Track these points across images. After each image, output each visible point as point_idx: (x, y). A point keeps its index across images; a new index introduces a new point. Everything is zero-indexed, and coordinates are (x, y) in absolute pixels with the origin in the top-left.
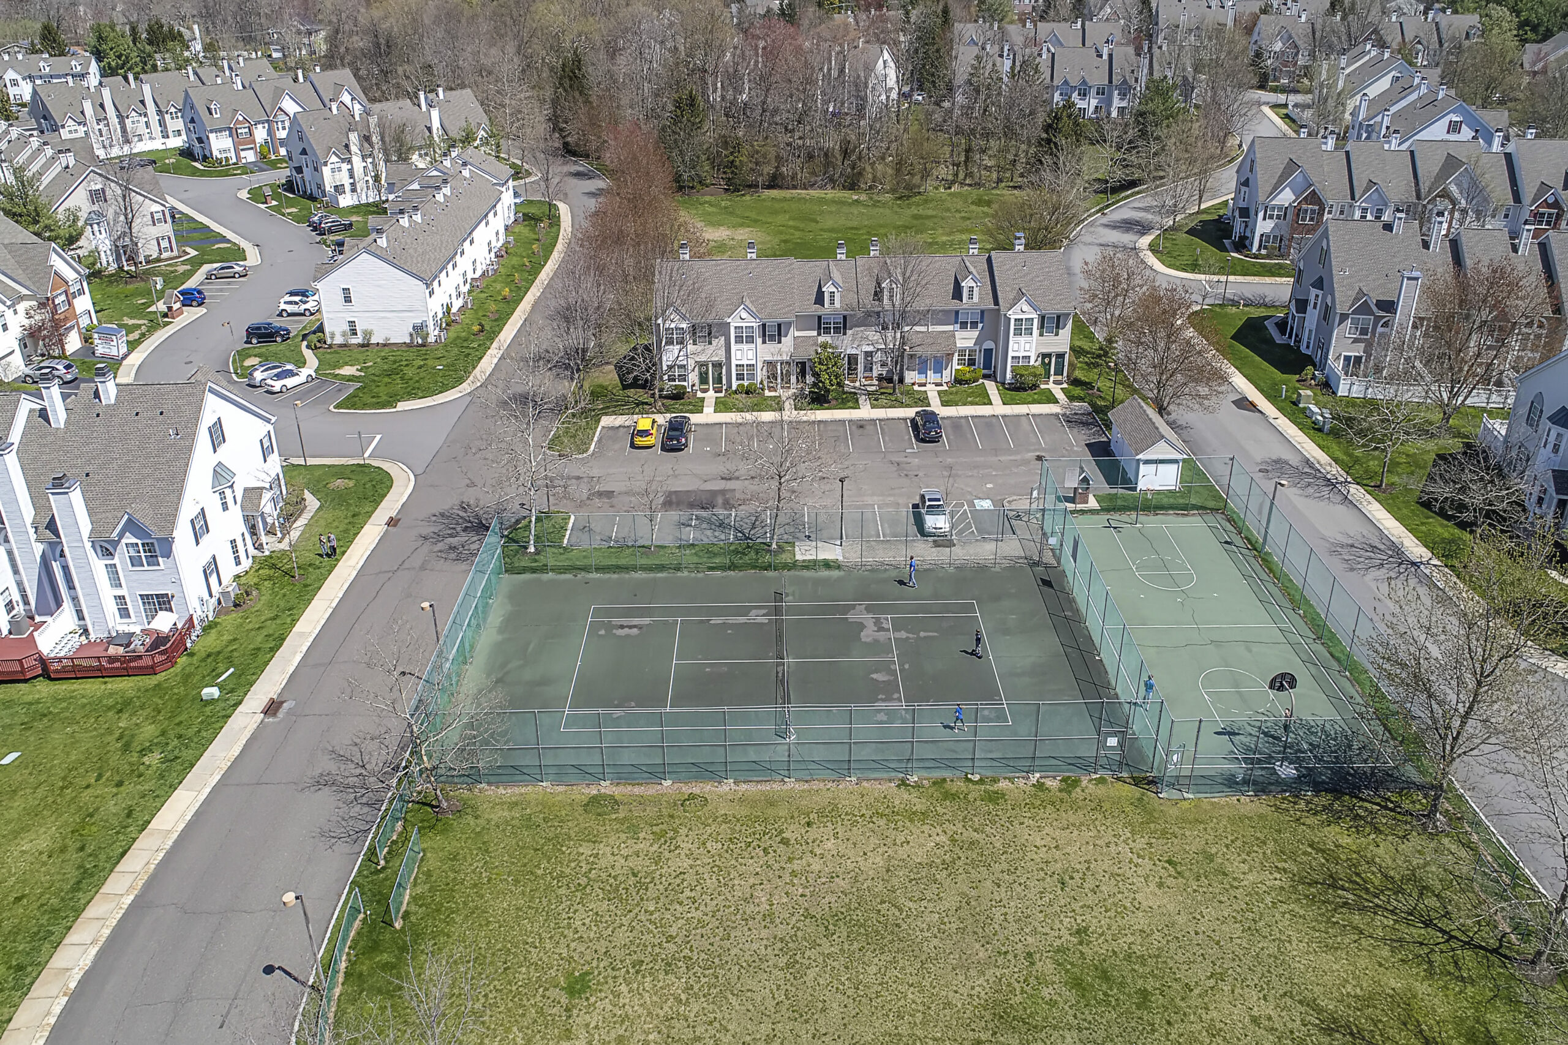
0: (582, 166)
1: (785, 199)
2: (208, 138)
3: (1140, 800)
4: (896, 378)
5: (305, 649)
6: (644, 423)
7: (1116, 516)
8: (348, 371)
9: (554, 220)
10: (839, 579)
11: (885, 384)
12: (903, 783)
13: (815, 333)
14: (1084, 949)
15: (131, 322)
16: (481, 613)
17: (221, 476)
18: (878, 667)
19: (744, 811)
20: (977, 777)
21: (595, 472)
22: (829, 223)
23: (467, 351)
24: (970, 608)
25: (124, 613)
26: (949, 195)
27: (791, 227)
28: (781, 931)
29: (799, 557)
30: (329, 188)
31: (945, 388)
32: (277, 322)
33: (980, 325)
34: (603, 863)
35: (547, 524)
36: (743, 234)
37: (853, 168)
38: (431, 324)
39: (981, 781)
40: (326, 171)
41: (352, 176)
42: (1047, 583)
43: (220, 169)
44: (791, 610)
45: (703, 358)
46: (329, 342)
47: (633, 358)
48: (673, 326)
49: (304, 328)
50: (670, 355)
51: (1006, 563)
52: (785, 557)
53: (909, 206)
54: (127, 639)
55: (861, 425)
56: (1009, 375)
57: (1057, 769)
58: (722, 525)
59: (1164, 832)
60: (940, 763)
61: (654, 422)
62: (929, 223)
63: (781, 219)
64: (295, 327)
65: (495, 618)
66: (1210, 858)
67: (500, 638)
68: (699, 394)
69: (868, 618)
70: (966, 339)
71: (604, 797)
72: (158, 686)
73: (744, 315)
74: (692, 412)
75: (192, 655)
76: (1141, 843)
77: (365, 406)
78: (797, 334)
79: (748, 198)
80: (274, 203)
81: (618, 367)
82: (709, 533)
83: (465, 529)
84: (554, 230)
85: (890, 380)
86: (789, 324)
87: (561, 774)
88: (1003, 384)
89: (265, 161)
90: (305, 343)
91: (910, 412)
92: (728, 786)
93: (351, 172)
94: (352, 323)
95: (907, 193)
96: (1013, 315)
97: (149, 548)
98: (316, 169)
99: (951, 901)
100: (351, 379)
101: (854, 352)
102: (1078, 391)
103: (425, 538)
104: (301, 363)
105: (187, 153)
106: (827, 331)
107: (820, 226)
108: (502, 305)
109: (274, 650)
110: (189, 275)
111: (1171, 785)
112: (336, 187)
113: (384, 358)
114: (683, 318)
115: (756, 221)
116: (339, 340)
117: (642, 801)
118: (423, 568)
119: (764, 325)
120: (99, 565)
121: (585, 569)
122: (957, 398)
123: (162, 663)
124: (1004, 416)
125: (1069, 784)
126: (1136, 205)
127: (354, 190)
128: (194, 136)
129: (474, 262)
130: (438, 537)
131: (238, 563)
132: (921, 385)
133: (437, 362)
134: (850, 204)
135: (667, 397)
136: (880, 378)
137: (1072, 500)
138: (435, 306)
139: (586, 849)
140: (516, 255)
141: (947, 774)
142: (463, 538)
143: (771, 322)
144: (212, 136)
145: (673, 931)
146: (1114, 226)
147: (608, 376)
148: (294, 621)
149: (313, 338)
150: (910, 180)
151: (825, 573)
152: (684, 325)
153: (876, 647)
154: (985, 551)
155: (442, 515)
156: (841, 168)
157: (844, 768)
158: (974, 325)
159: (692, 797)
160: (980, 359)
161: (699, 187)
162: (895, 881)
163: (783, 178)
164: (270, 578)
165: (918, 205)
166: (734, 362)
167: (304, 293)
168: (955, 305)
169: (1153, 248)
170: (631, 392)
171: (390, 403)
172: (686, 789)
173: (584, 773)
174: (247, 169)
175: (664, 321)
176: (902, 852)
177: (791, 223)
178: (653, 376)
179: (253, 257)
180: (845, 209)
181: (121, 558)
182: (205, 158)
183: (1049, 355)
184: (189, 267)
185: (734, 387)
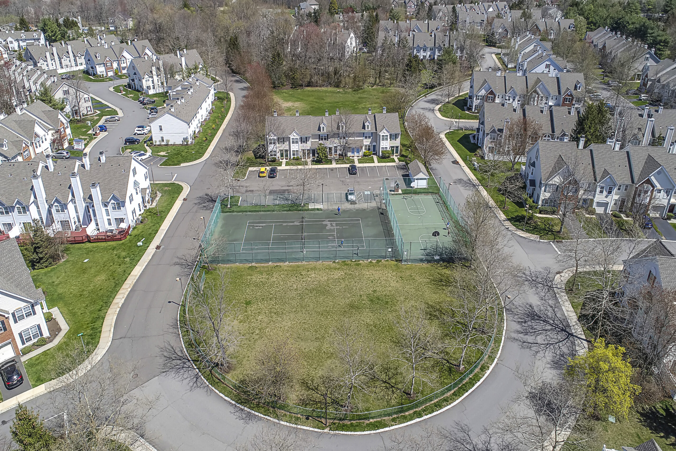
0: (238, 77)
1: (313, 91)
2: (96, 67)
3: (397, 265)
4: (344, 154)
5: (164, 233)
6: (263, 169)
7: (406, 195)
8: (162, 153)
9: (229, 100)
10: (321, 213)
11: (341, 157)
12: (334, 262)
13: (318, 140)
14: (375, 294)
15: (83, 137)
16: (216, 223)
17: (136, 183)
18: (330, 235)
19: (290, 269)
20: (354, 260)
21: (247, 185)
22: (328, 100)
23: (202, 147)
24: (359, 220)
25: (110, 224)
26: (373, 89)
27: (314, 102)
28: (299, 292)
29: (310, 207)
30: (145, 87)
31: (360, 158)
32: (135, 137)
33: (371, 137)
34: (253, 280)
35: (233, 200)
36: (297, 104)
37: (338, 80)
38: (189, 137)
39: (355, 261)
40: (144, 81)
41: (153, 82)
42: (382, 214)
43: (100, 79)
44: (306, 221)
45: (281, 149)
46: (154, 144)
47: (259, 149)
48: (272, 138)
49: (144, 139)
50: (271, 147)
51: (371, 208)
52: (306, 208)
53: (358, 94)
54: (111, 231)
55: (332, 169)
56: (381, 153)
57: (376, 258)
58: (287, 199)
59: (401, 271)
60: (344, 257)
61: (266, 169)
62: (364, 100)
63: (311, 99)
64: (141, 138)
65: (220, 224)
66: (411, 276)
67: (221, 229)
68: (281, 160)
69: (329, 223)
70: (367, 142)
71: (253, 266)
72: (123, 243)
73: (295, 134)
74: (278, 166)
75: (131, 235)
76: (394, 273)
77: (170, 165)
78: (312, 140)
79: (299, 90)
80: (124, 93)
81: (254, 152)
82: (283, 202)
83: (208, 201)
84: (229, 103)
85: (342, 155)
86: (309, 137)
87: (241, 261)
88: (379, 156)
89: (117, 76)
90: (146, 144)
91: (348, 166)
92: (287, 263)
93: (153, 81)
94: (162, 138)
95: (357, 88)
96: (381, 134)
97: (118, 204)
98: (140, 80)
99: (343, 286)
100: (164, 156)
101: (331, 146)
102: (403, 158)
103: (196, 204)
104: (146, 151)
105: (86, 72)
106: (322, 139)
107: (325, 101)
108: (212, 131)
109: (156, 233)
110: (99, 120)
111: (405, 261)
112: (147, 87)
113: (174, 149)
114: (275, 135)
115: (302, 99)
116: (158, 143)
117: (263, 267)
118: (196, 212)
119: (301, 138)
120: (103, 209)
121: (246, 211)
122: (363, 161)
123: (123, 237)
124: (378, 167)
125: (378, 262)
126: (437, 93)
127: (154, 88)
128: (90, 66)
129: (202, 116)
130: (200, 204)
131: (140, 211)
132: (352, 157)
133: (192, 151)
134: (336, 93)
135: (270, 161)
136: (340, 155)
137: (393, 191)
138: (191, 132)
139: (249, 277)
140: (216, 112)
141: (346, 260)
142: (207, 204)
143: (304, 137)
144: (97, 66)
145: (272, 293)
146: (428, 102)
147: (251, 155)
148: (160, 226)
149: (149, 143)
150: (359, 84)
151: (317, 212)
152: (275, 138)
153: (330, 230)
154: (364, 206)
155: (200, 197)
156: (334, 79)
157: (318, 259)
158: (369, 137)
159: (277, 266)
160: (372, 148)
161: (281, 86)
162: (329, 282)
163: (313, 83)
164: (150, 215)
165: (361, 93)
166: (292, 150)
167: (142, 127)
168: (363, 131)
169: (440, 110)
170: (258, 160)
171: (178, 164)
172: (275, 264)
173: (247, 261)
174: (111, 79)
175: (269, 136)
176: (332, 276)
177: (315, 100)
178: (265, 154)
179: (120, 114)
180: (335, 95)
181: (110, 207)
182: (94, 75)
183: (394, 147)
184: (98, 117)
185: (292, 158)
